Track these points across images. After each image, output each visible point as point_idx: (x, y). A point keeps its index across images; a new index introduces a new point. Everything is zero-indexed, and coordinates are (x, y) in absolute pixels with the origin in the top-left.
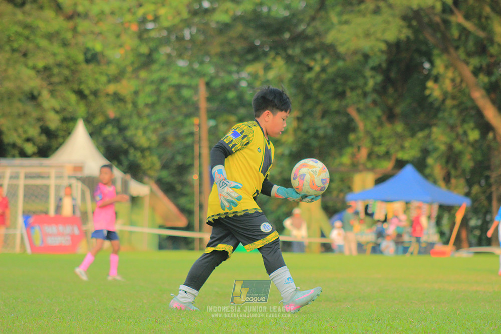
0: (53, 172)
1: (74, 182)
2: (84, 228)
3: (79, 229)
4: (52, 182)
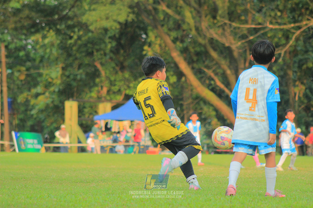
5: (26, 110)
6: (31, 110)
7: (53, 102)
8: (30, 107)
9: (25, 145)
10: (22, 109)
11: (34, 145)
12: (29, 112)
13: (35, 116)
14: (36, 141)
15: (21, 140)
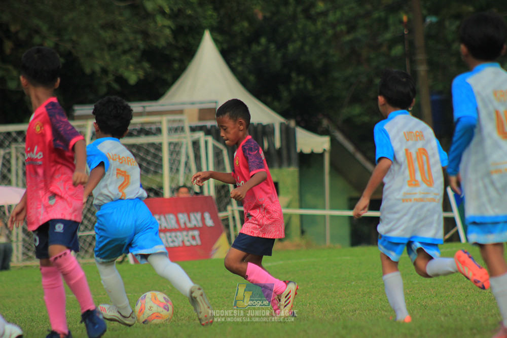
0: (165, 122)
1: (200, 135)
2: (222, 215)
3: (214, 217)
4: (164, 139)
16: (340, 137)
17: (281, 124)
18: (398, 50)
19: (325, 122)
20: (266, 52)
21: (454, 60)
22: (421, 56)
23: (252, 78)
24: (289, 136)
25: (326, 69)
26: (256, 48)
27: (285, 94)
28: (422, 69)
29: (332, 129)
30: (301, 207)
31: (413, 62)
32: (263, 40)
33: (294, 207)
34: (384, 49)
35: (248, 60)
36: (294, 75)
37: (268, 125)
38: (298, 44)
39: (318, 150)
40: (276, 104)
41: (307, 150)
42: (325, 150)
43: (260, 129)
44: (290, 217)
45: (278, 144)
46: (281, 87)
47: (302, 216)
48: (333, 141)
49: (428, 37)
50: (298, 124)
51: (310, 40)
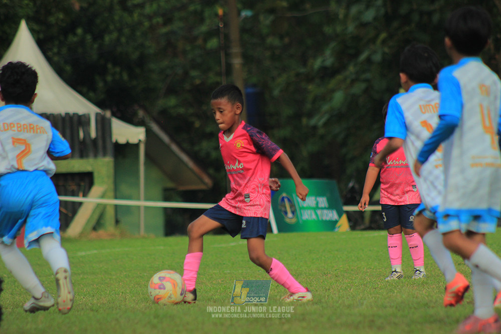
5: (298, 116)
6: (310, 115)
7: (366, 91)
8: (308, 106)
9: (293, 212)
10: (287, 111)
11: (319, 212)
12: (304, 121)
13: (321, 131)
14: (323, 201)
15: (283, 199)
16: (155, 128)
17: (97, 114)
18: (213, 43)
19: (141, 113)
20: (82, 42)
21: (268, 54)
22: (236, 50)
23: (68, 68)
24: (104, 126)
25: (142, 61)
26: (72, 39)
27: (101, 85)
28: (237, 62)
29: (147, 120)
30: (116, 197)
31: (228, 55)
32: (79, 31)
33: (109, 198)
34: (200, 42)
35: (64, 51)
36: (110, 66)
37: (84, 115)
38: (115, 35)
39: (133, 140)
40: (91, 94)
41: (122, 141)
42: (140, 141)
43: (75, 119)
44: (104, 207)
45: (93, 134)
46: (97, 78)
47: (116, 206)
48: (149, 132)
49: (243, 30)
50: (114, 114)
51: (126, 31)
